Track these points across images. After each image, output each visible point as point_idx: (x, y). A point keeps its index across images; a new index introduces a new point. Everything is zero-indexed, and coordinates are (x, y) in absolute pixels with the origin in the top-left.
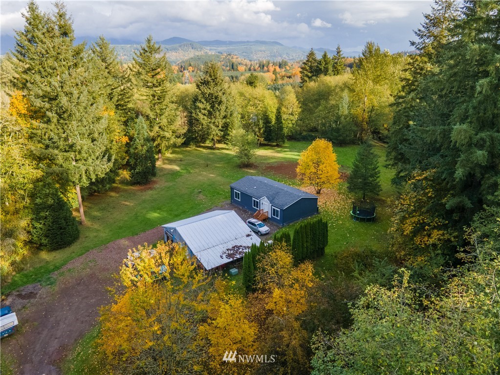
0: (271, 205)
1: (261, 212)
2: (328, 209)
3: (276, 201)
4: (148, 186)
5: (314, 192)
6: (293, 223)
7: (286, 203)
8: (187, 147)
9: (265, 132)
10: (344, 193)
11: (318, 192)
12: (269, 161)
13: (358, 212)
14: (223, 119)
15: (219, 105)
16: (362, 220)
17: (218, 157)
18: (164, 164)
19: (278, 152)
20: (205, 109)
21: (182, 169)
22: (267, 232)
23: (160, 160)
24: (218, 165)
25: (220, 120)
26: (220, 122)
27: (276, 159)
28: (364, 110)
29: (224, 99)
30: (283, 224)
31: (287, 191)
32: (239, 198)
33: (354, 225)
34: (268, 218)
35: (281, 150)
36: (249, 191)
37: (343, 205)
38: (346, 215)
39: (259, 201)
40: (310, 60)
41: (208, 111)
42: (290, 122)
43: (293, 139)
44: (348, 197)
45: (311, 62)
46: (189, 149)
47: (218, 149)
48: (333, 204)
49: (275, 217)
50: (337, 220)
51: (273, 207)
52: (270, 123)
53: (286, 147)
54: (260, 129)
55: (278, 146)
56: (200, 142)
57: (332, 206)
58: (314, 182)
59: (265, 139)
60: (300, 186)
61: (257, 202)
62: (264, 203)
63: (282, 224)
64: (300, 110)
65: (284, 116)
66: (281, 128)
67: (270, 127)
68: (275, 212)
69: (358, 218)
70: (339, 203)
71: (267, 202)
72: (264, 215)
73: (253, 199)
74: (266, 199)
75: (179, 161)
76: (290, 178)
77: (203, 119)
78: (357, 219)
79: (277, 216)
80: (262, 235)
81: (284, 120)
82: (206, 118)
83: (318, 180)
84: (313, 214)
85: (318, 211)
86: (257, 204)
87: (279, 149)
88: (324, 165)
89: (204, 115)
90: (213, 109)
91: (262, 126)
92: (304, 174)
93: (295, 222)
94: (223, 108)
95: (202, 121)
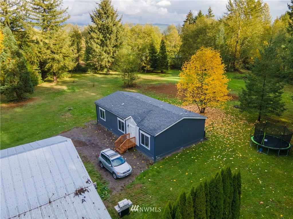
0: (138, 128)
1: (128, 137)
2: (217, 133)
3: (146, 123)
4: (20, 104)
5: (197, 112)
6: (170, 155)
7: (160, 127)
8: (86, 74)
9: (151, 60)
10: (232, 113)
11: (202, 112)
12: (152, 83)
13: (266, 140)
14: (113, 47)
15: (110, 35)
16: (273, 152)
17: (108, 80)
18: (57, 84)
19: (162, 77)
20: (98, 39)
21: (69, 89)
22: (127, 174)
23: (55, 81)
24: (104, 86)
25: (111, 48)
26: (111, 50)
27: (159, 81)
28: (237, 42)
29: (114, 29)
30: (155, 158)
31: (163, 109)
32: (104, 118)
33: (263, 160)
34: (136, 146)
35: (165, 76)
36: (115, 109)
37: (236, 128)
38: (244, 143)
39: (124, 122)
40: (189, 19)
41: (101, 40)
42: (173, 54)
43: (175, 68)
44: (238, 118)
45: (189, 20)
46: (87, 75)
47: (112, 74)
48: (222, 126)
49: (144, 146)
50: (233, 151)
51: (141, 132)
52: (156, 53)
53: (169, 74)
54: (146, 57)
55: (162, 72)
56: (99, 70)
57: (221, 129)
58: (197, 100)
59: (152, 67)
60: (181, 104)
61: (123, 123)
62: (130, 125)
63: (153, 158)
64: (181, 43)
65: (168, 49)
66: (165, 57)
67: (156, 57)
68: (143, 139)
69: (267, 149)
70: (229, 124)
71: (134, 124)
72: (131, 142)
73: (118, 119)
74: (132, 120)
75: (71, 83)
76: (171, 97)
77: (97, 47)
78: (265, 150)
79: (147, 145)
80: (118, 179)
81: (168, 52)
82: (99, 46)
83: (203, 97)
84: (199, 141)
85: (204, 136)
86: (122, 126)
87: (163, 75)
88: (211, 78)
89: (97, 43)
90: (105, 38)
91: (148, 55)
92: (186, 90)
93: (174, 153)
94: (113, 36)
95: (95, 49)
